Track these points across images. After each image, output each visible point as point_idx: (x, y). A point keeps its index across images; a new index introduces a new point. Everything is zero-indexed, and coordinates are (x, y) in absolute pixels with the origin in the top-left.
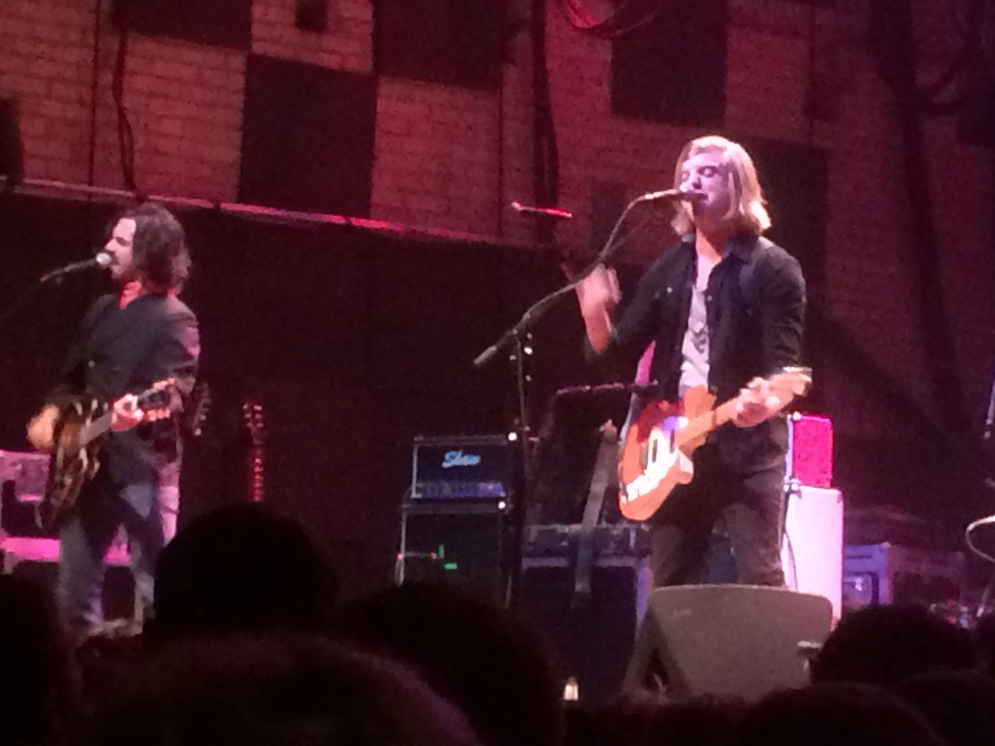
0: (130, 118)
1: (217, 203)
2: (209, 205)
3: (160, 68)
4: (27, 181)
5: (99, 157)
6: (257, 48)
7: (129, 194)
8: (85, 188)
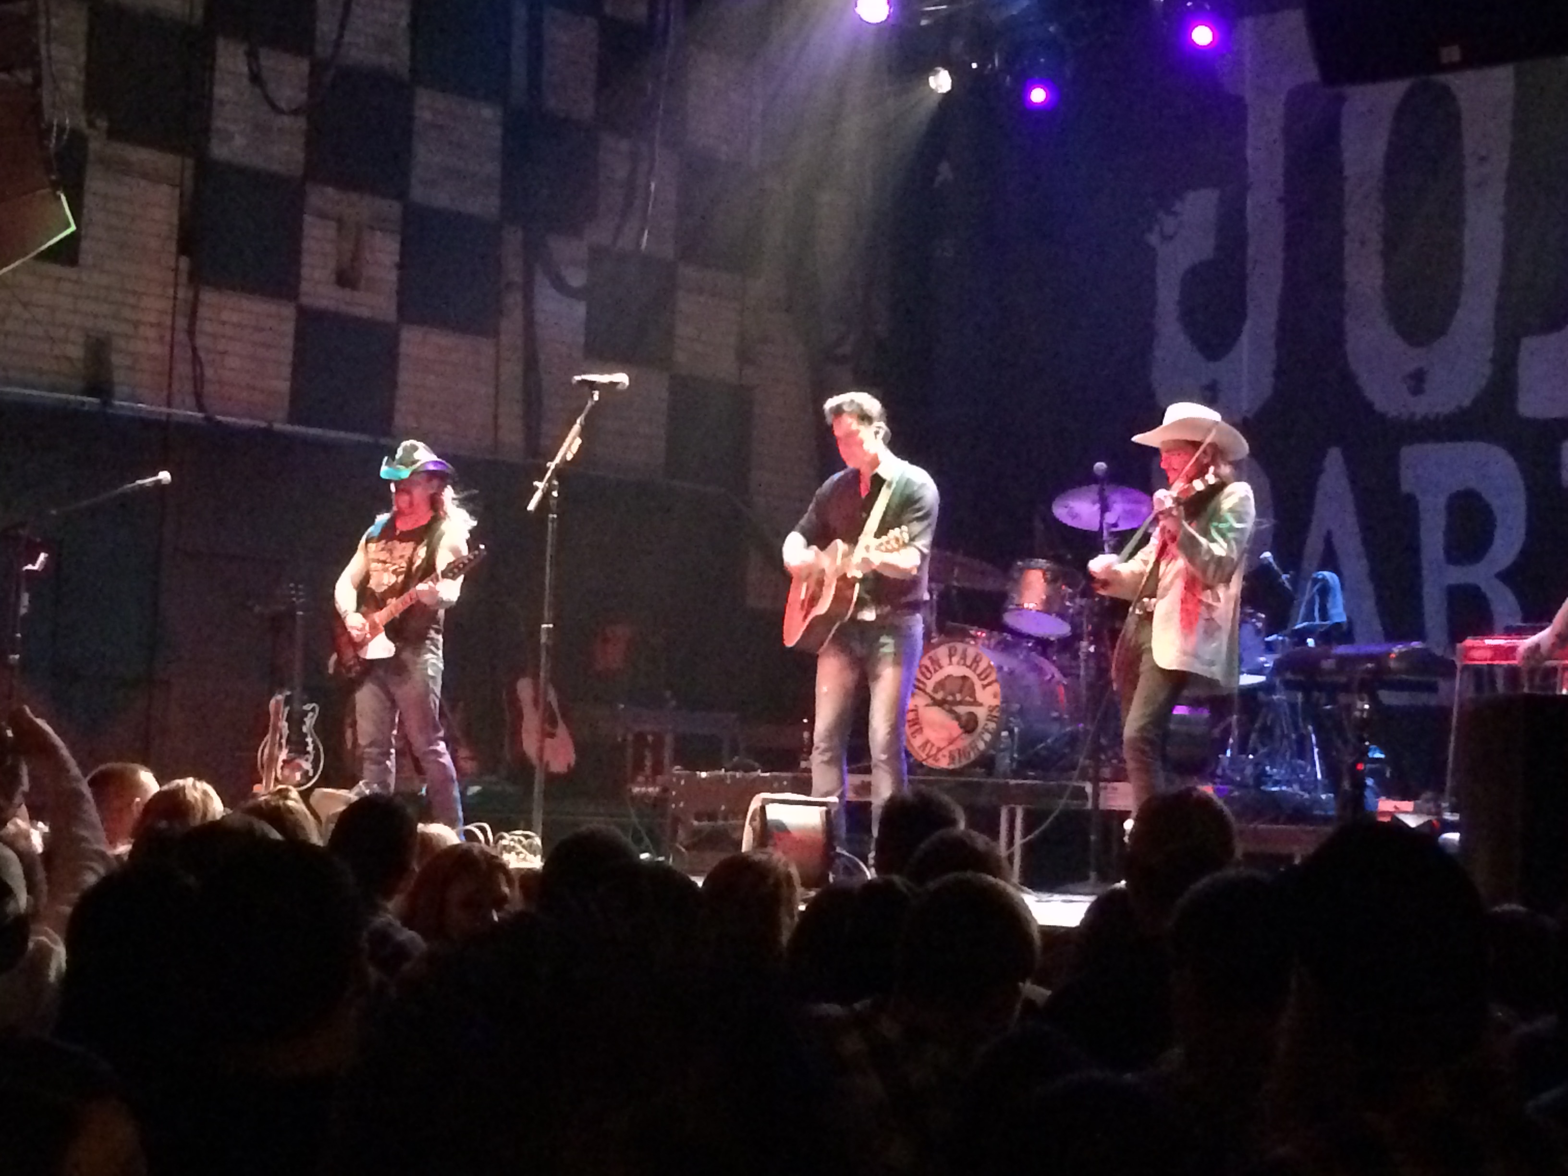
0: (202, 354)
1: (270, 423)
2: (263, 425)
3: (225, 316)
4: (117, 403)
5: (176, 386)
6: (305, 300)
7: (200, 415)
8: (164, 409)
